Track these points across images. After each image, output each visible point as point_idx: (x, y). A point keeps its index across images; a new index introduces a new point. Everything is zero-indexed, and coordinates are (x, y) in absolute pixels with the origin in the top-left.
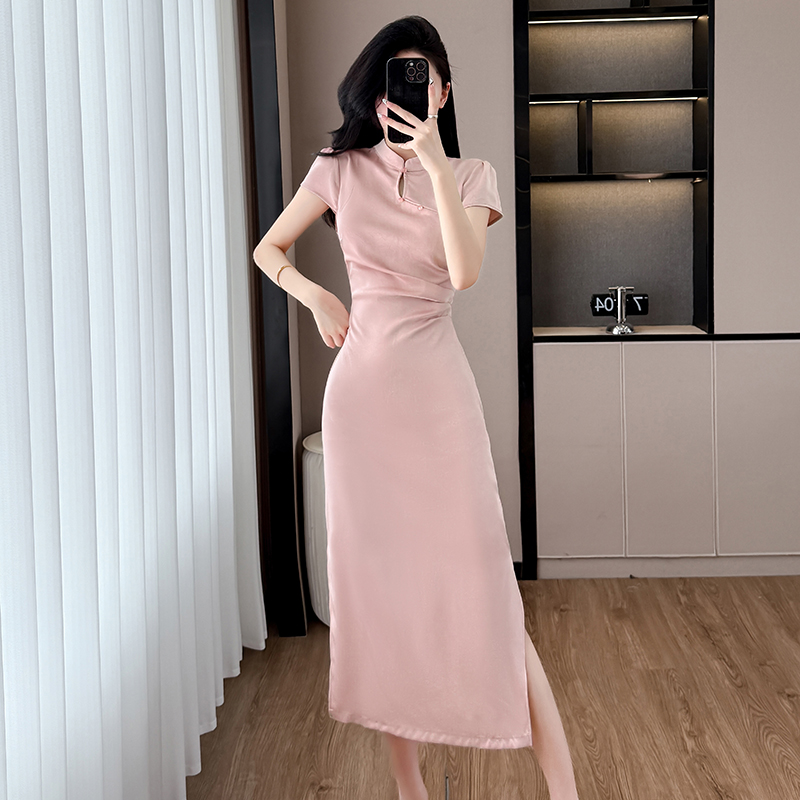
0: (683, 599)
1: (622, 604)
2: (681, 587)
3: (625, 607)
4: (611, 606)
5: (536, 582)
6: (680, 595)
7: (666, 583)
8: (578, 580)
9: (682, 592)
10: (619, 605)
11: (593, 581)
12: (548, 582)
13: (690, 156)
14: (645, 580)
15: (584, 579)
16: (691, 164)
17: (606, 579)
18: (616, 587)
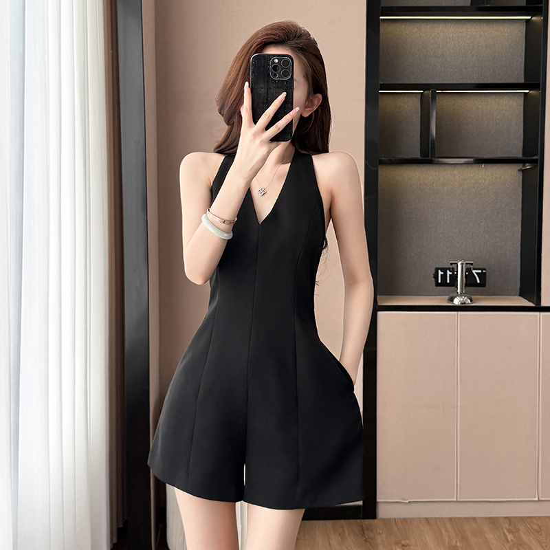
0: (510, 537)
1: (456, 542)
2: (507, 525)
3: (458, 544)
4: (447, 543)
5: (376, 521)
6: (507, 534)
7: (493, 521)
8: (413, 519)
9: (509, 531)
10: (453, 543)
11: (427, 520)
12: (387, 522)
13: (521, 144)
14: (474, 519)
15: (420, 518)
16: (521, 151)
17: (439, 518)
18: (449, 526)
